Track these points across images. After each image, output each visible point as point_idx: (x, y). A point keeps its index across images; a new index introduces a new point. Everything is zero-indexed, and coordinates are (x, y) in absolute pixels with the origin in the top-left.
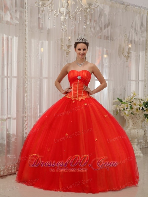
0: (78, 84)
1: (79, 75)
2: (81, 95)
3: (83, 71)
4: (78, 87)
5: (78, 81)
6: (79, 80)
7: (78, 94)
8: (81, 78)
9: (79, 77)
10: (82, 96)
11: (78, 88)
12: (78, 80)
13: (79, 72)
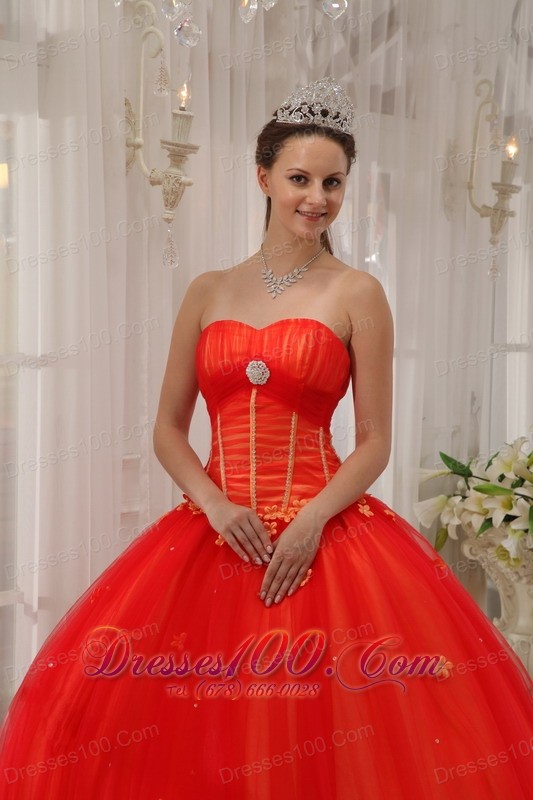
0: (252, 417)
1: (260, 357)
2: (281, 493)
3: (284, 324)
4: (252, 435)
5: (254, 392)
6: (258, 386)
7: (258, 482)
8: (267, 375)
9: (256, 372)
10: (286, 498)
11: (252, 445)
12: (250, 386)
13: (263, 331)
